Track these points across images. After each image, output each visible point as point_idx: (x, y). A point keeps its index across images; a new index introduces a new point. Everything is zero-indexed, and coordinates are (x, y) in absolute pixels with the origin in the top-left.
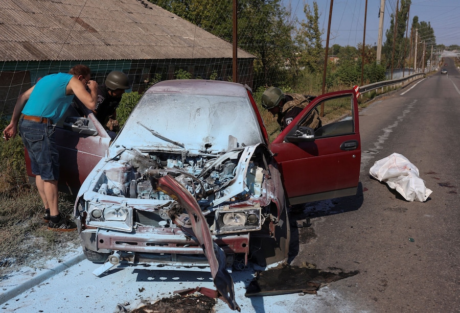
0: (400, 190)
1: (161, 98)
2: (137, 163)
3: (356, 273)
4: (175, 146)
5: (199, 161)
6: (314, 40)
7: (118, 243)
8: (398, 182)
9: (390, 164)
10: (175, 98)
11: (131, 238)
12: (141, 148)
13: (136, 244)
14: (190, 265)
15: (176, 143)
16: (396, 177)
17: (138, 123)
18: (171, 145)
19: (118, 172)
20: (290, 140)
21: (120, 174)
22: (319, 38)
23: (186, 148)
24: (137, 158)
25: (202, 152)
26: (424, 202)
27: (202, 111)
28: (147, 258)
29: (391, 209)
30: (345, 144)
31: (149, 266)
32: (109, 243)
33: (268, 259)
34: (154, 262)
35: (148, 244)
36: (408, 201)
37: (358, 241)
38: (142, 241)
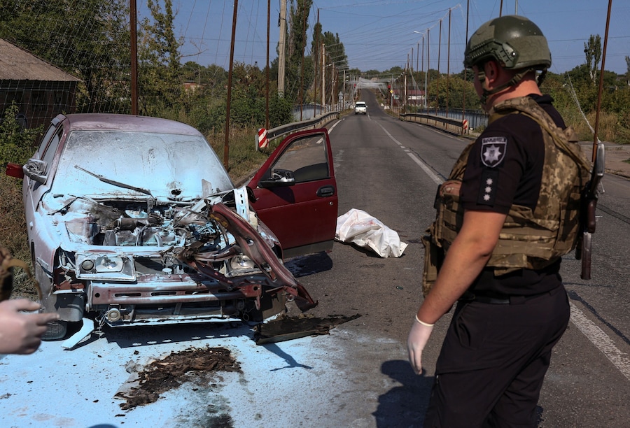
0: (374, 246)
1: (97, 136)
2: (97, 213)
3: (358, 316)
4: (137, 193)
5: (168, 211)
6: (167, 55)
7: (117, 295)
8: (369, 237)
9: (352, 221)
10: (117, 136)
11: (135, 288)
12: (95, 197)
13: (139, 295)
14: (194, 317)
15: (139, 190)
16: (364, 234)
17: (76, 167)
18: (132, 192)
19: (82, 223)
20: (264, 186)
21: (85, 226)
22: (175, 51)
23: (155, 195)
24: (95, 208)
25: (170, 199)
26: (399, 257)
27: (156, 153)
28: (145, 314)
29: (367, 266)
30: (322, 190)
31: (149, 322)
32: (107, 296)
33: (265, 313)
34: (153, 318)
35: (153, 295)
36: (382, 258)
37: (346, 294)
38: (147, 290)
